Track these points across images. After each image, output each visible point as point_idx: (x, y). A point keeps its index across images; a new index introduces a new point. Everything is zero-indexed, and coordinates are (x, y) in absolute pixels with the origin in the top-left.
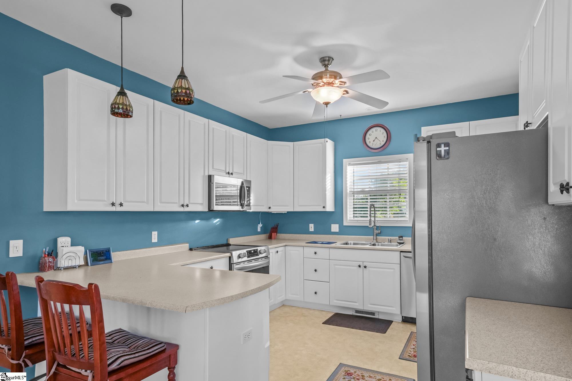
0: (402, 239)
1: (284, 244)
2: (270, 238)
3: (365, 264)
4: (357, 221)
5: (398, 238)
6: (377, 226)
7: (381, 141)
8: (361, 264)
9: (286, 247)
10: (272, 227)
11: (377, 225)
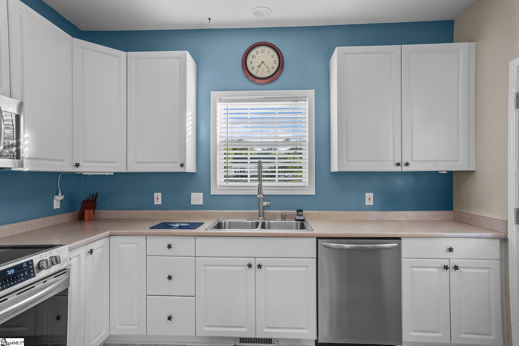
0: (302, 213)
1: (108, 233)
2: (81, 218)
3: (259, 261)
4: (232, 187)
5: (296, 211)
6: (264, 194)
7: (270, 68)
8: (252, 261)
9: (112, 238)
10: (85, 200)
11: (265, 192)
